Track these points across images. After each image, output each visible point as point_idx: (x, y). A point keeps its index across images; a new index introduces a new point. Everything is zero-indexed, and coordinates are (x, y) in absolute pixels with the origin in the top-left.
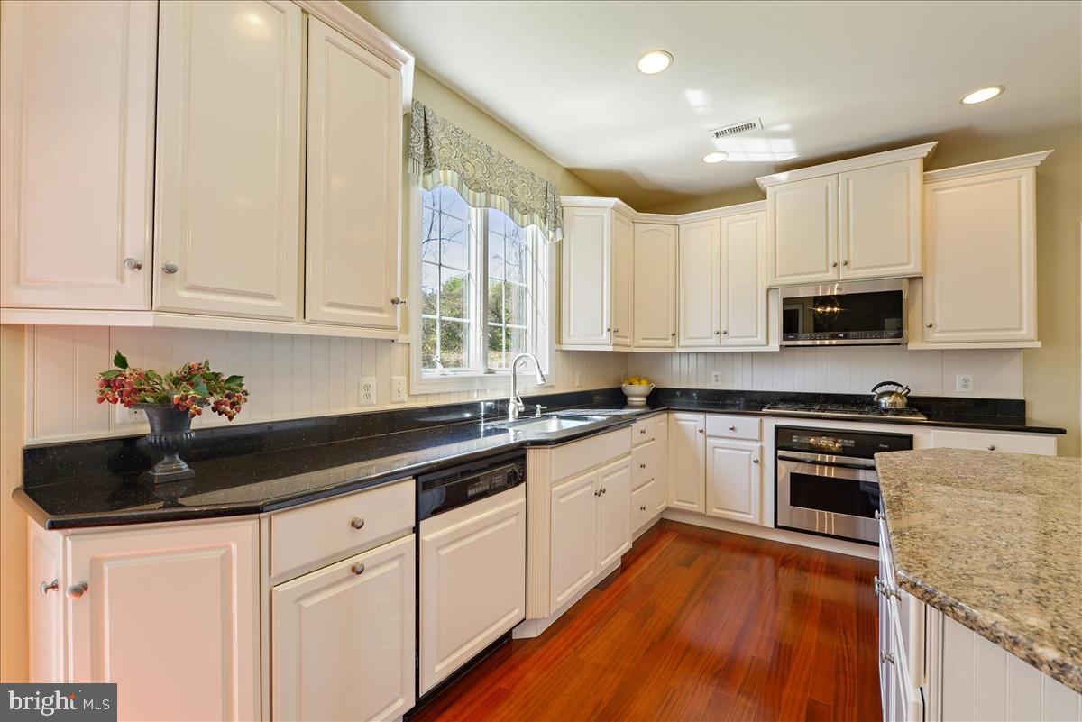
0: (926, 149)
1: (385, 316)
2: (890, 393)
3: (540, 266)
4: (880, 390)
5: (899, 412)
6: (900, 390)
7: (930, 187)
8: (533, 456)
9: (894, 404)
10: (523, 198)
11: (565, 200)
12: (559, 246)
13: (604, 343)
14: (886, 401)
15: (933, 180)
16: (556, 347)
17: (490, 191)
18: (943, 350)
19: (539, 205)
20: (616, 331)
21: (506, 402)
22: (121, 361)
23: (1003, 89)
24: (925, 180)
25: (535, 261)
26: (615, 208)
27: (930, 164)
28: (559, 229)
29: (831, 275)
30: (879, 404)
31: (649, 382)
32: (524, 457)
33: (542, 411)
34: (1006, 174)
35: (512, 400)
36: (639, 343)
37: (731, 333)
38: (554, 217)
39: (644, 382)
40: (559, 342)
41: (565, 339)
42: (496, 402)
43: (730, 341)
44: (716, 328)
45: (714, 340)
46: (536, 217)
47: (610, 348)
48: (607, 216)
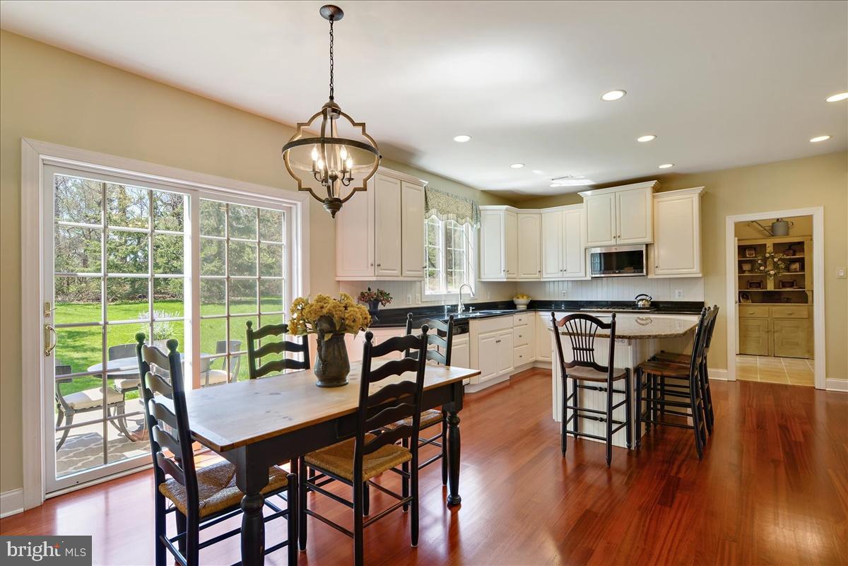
0: (653, 183)
1: (421, 273)
2: (642, 300)
3: (470, 240)
4: (639, 298)
5: (647, 308)
6: (647, 298)
7: (655, 200)
8: (472, 323)
9: (644, 305)
10: (461, 212)
11: (481, 207)
12: (479, 230)
13: (502, 277)
14: (640, 304)
15: (658, 197)
16: (478, 280)
17: (448, 212)
18: (670, 278)
19: (469, 213)
20: (508, 271)
21: (457, 306)
22: (369, 290)
23: (674, 165)
24: (654, 197)
25: (467, 238)
26: (507, 210)
27: (656, 190)
28: (479, 223)
29: (613, 242)
30: (637, 305)
31: (528, 297)
32: (468, 323)
33: (473, 310)
34: (685, 196)
35: (460, 305)
36: (521, 277)
37: (568, 270)
38: (476, 216)
39: (525, 297)
40: (479, 278)
41: (482, 276)
42: (452, 306)
43: (568, 275)
44: (561, 268)
45: (560, 274)
46: (468, 218)
47: (505, 280)
48: (502, 214)
